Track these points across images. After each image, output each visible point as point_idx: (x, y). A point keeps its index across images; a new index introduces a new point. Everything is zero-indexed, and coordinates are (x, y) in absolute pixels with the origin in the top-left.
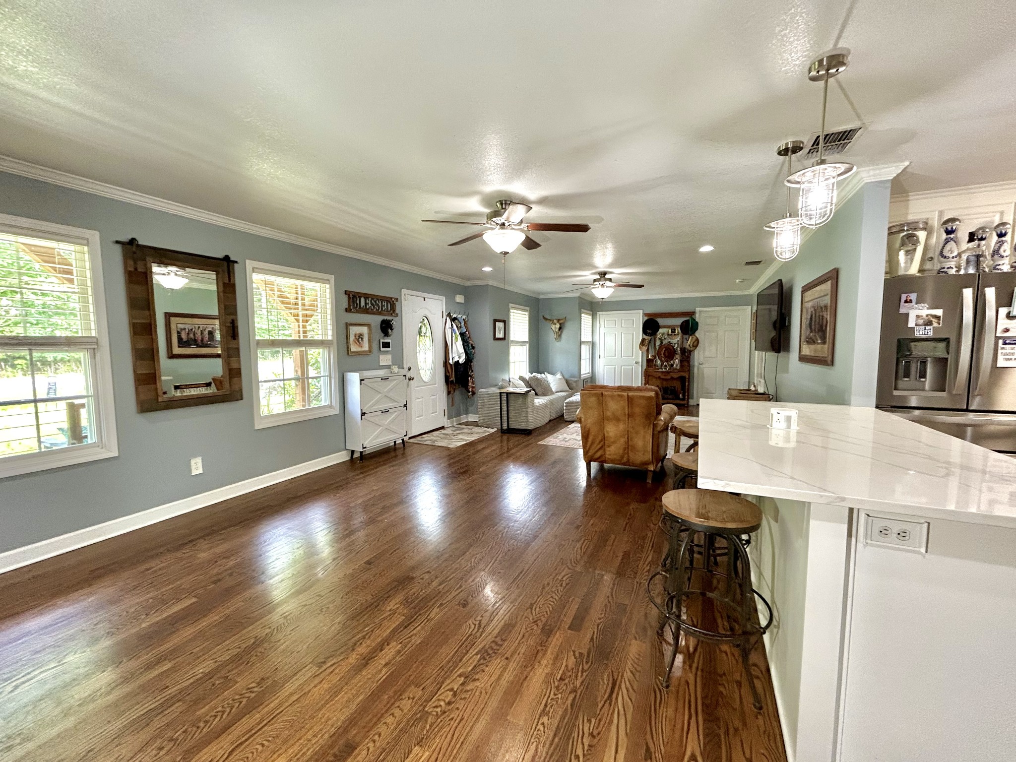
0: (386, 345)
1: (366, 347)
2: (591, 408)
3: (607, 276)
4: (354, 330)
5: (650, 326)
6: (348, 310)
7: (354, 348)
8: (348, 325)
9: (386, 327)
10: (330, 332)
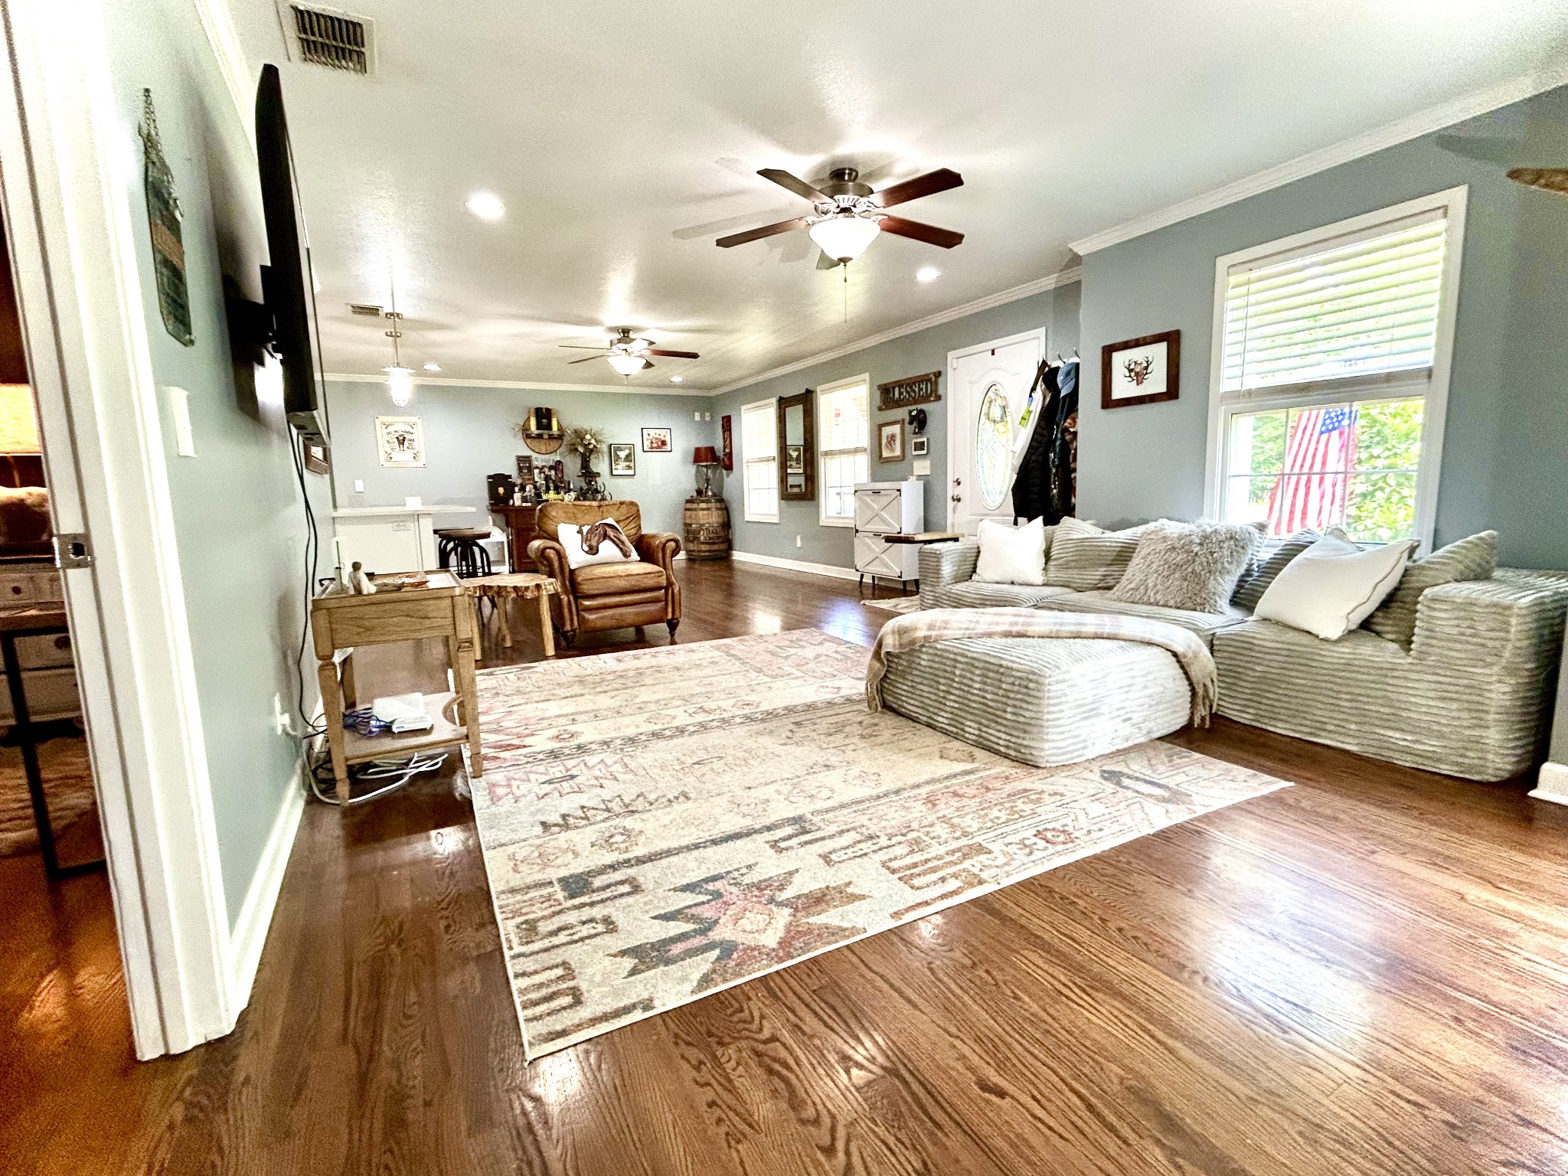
0: (920, 446)
1: (898, 452)
4: (886, 431)
6: (881, 407)
7: (886, 454)
8: (880, 426)
10: (864, 436)
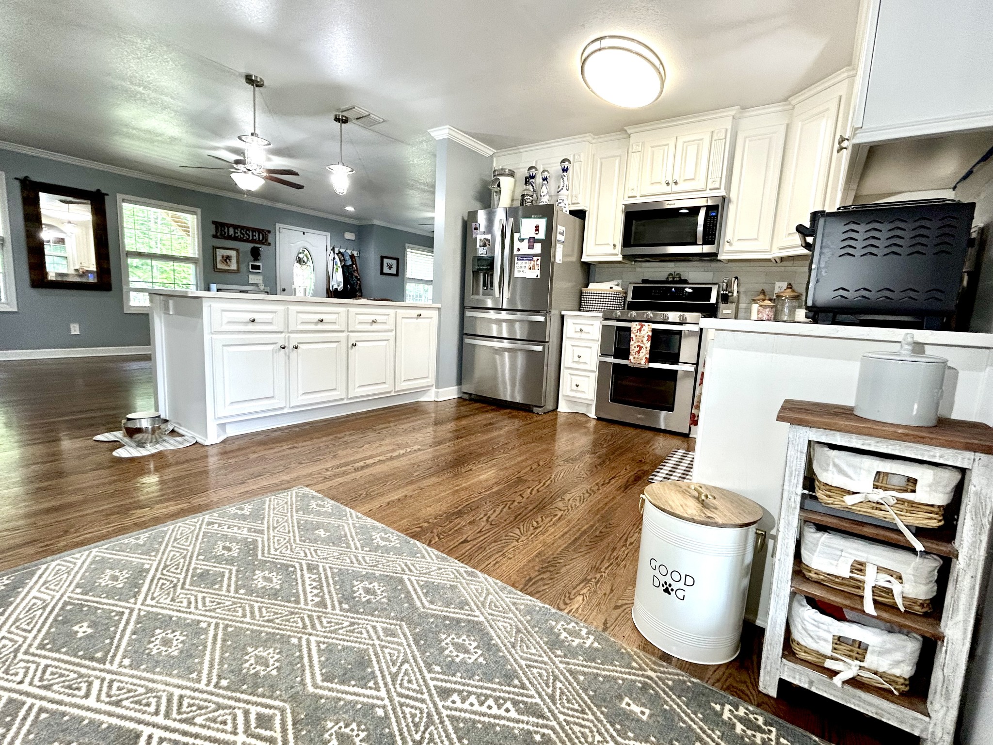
0: (258, 267)
1: (234, 267)
4: (220, 253)
6: (215, 236)
7: (221, 266)
8: (215, 248)
9: (256, 254)
10: (197, 252)
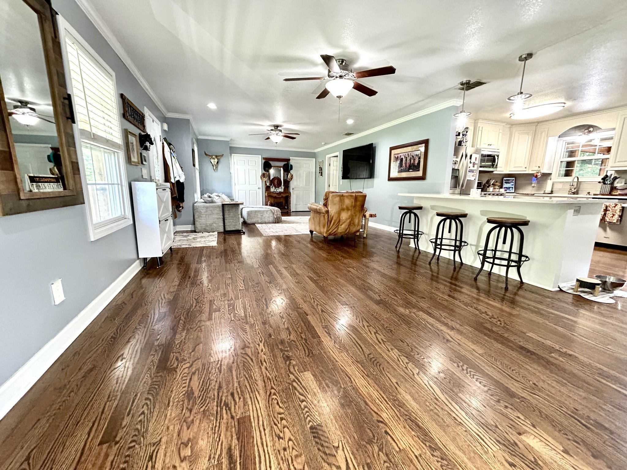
0: (145, 159)
1: (136, 158)
2: (335, 204)
3: (279, 128)
4: (130, 139)
5: (267, 165)
6: (124, 116)
7: (132, 157)
8: (127, 132)
